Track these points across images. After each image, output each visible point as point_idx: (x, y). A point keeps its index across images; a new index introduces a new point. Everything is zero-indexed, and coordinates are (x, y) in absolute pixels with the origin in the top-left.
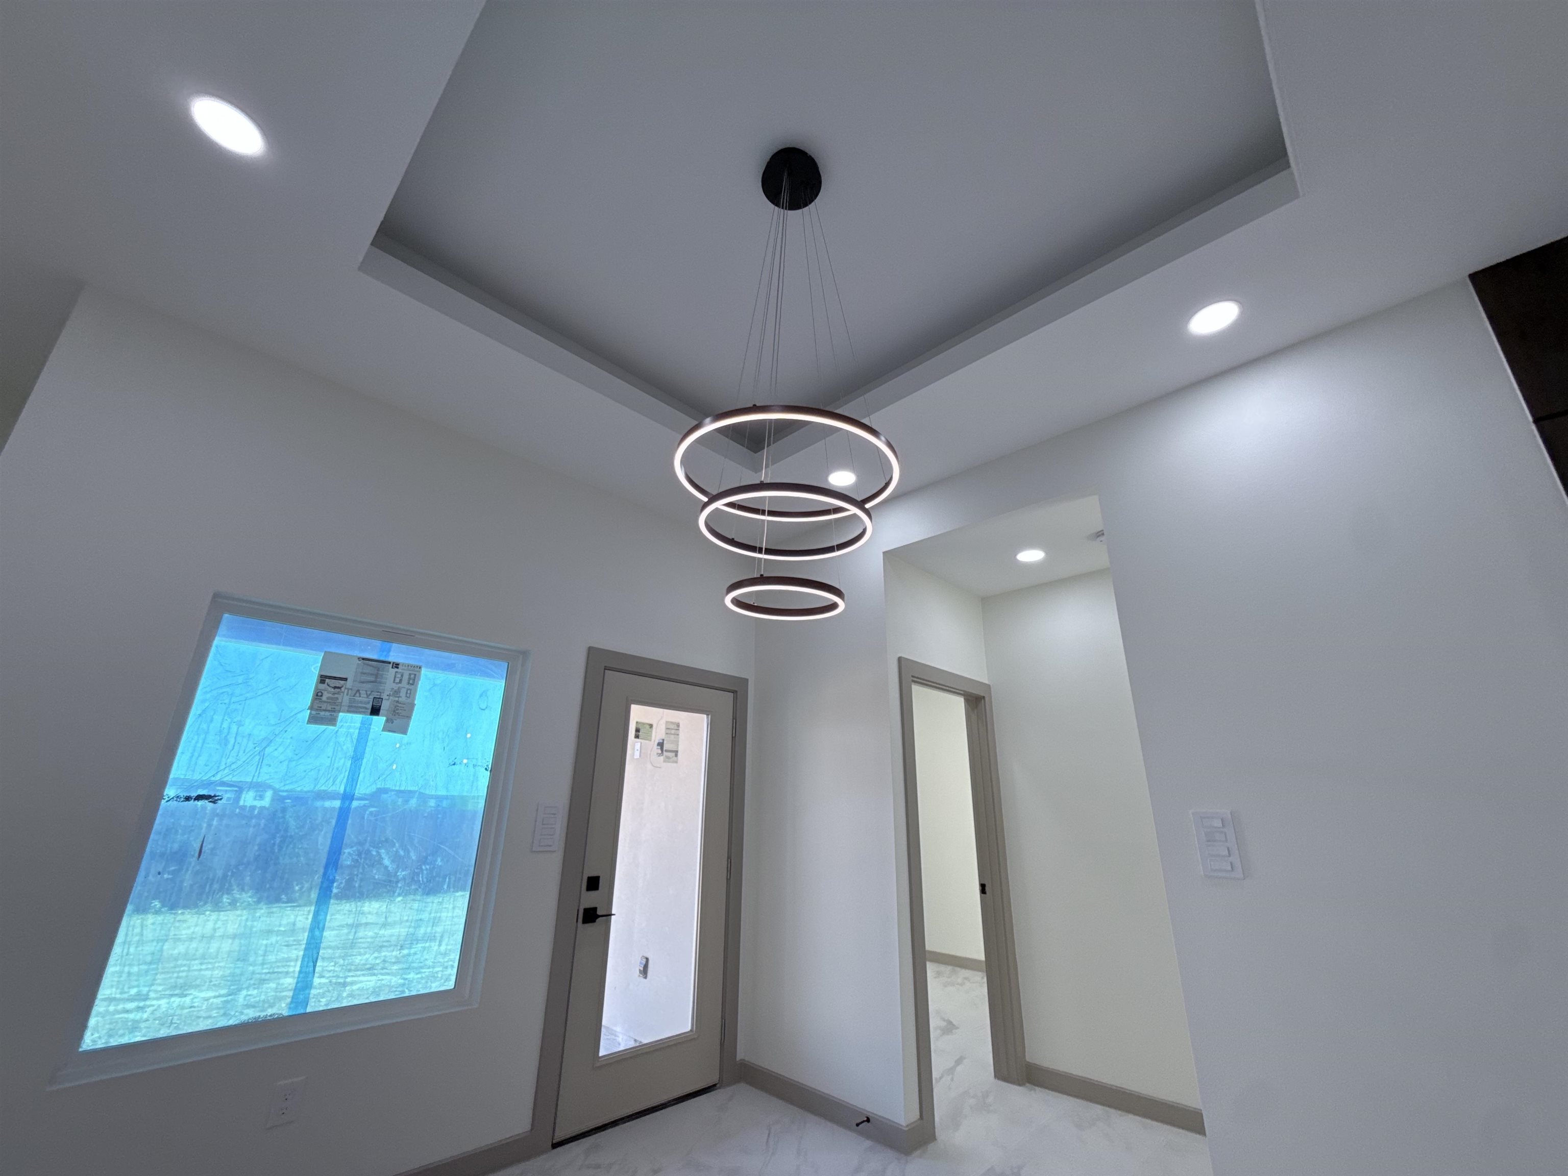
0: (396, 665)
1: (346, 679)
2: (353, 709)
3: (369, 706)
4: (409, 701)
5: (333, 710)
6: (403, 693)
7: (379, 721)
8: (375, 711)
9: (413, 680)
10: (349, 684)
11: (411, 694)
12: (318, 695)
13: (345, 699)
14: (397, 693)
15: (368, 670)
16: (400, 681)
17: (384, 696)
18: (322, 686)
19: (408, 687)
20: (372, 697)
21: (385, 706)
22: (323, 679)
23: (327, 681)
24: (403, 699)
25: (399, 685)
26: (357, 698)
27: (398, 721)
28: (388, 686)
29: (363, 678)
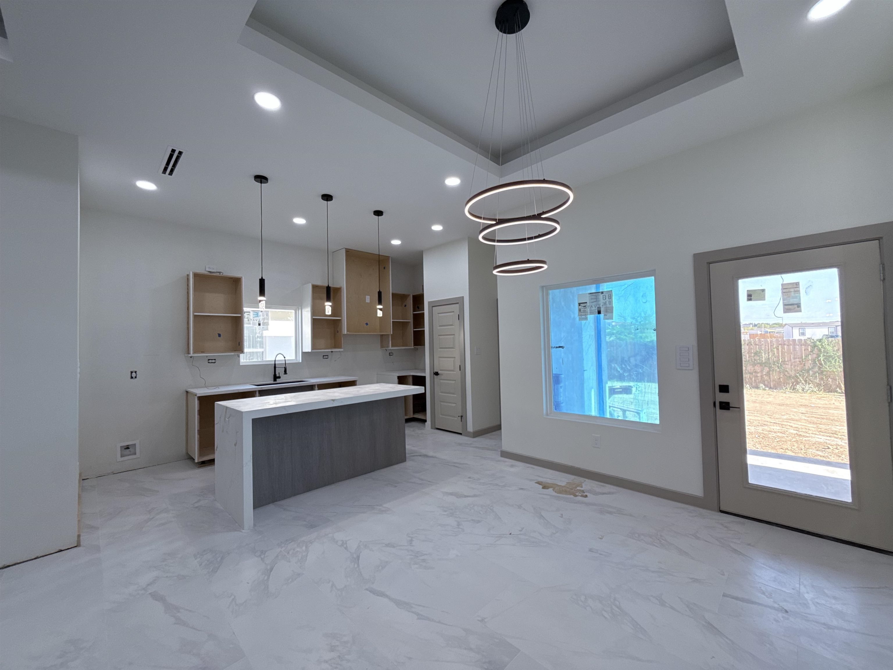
0: (602, 293)
1: (586, 303)
2: (591, 313)
3: (597, 311)
4: (611, 306)
5: (585, 315)
6: (608, 303)
7: (602, 315)
8: (599, 312)
9: (610, 297)
10: (588, 304)
11: (611, 303)
12: (580, 310)
13: (588, 310)
14: (605, 303)
15: (593, 297)
16: (606, 299)
17: (601, 306)
18: (580, 307)
19: (609, 300)
20: (597, 307)
21: (602, 310)
22: (580, 304)
24: (608, 306)
25: (605, 300)
26: (592, 309)
27: (609, 315)
28: (601, 302)
29: (592, 301)
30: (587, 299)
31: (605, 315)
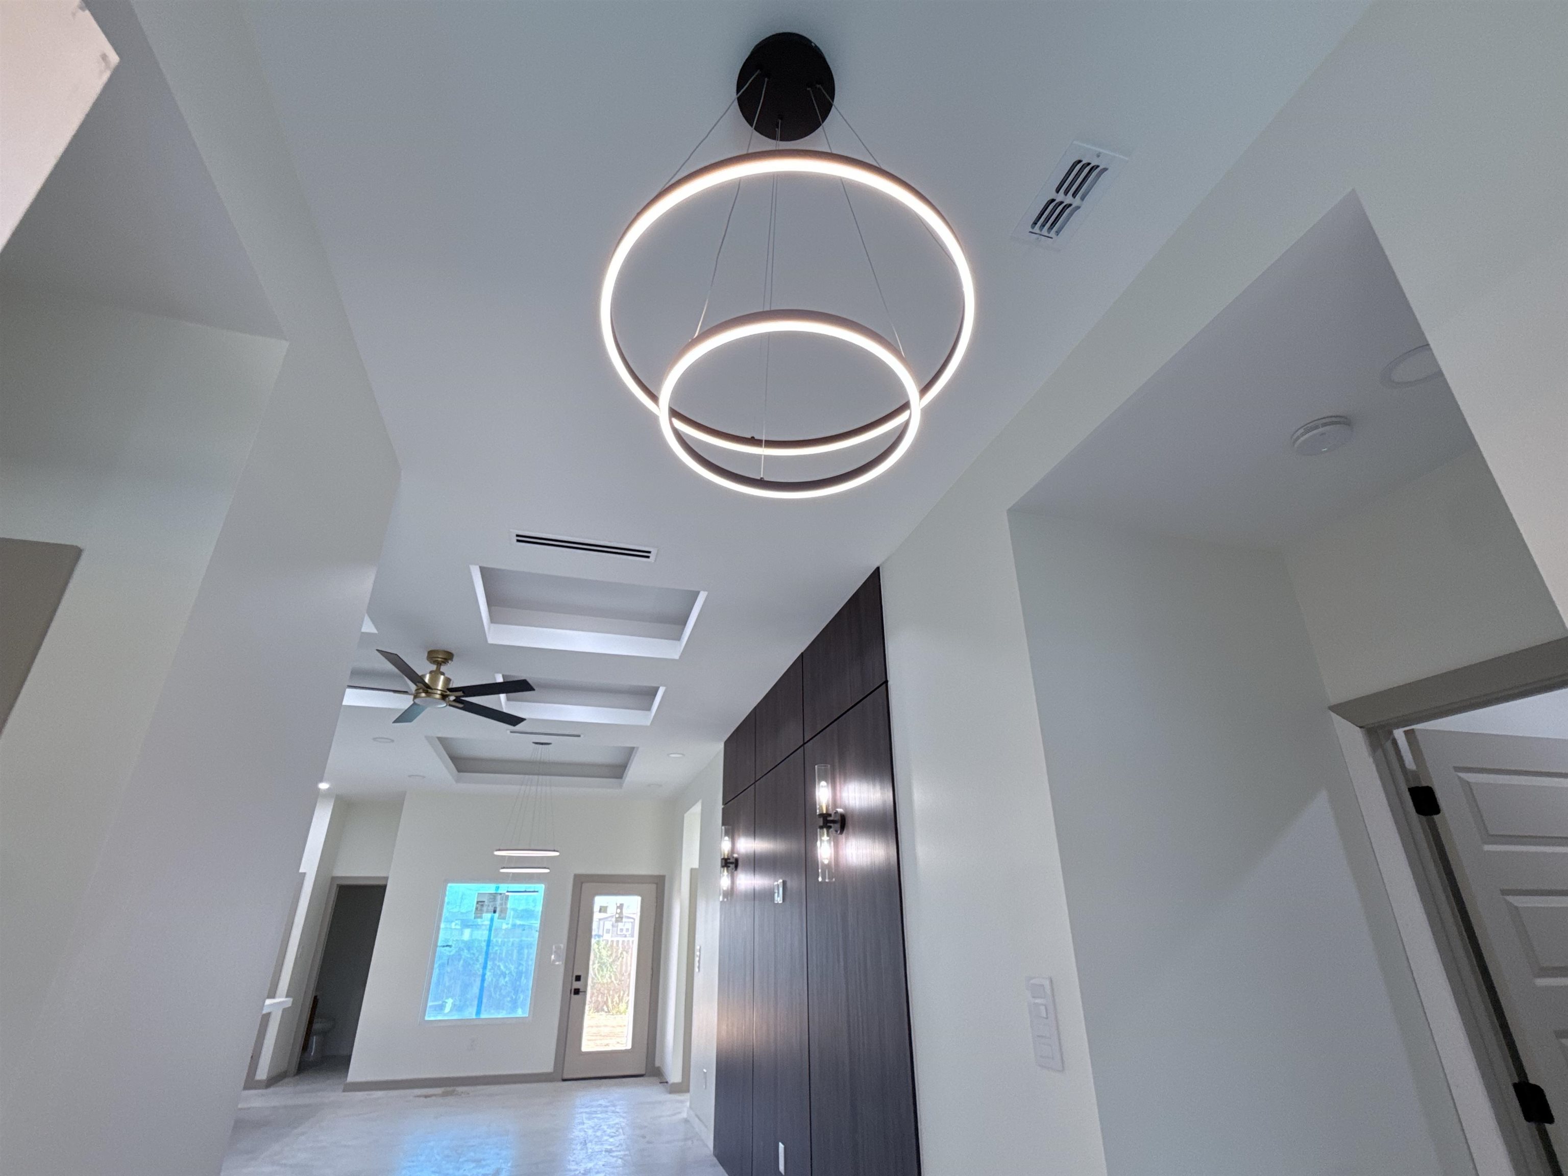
0: (501, 894)
1: (484, 902)
2: (488, 912)
3: (493, 911)
4: (506, 907)
5: (482, 914)
6: (504, 904)
7: (497, 915)
8: (495, 912)
9: (507, 898)
10: (486, 903)
11: (506, 904)
12: (477, 909)
13: (485, 908)
14: (501, 904)
15: (492, 897)
16: (502, 899)
17: (497, 906)
18: (478, 905)
19: (505, 901)
20: (493, 907)
21: (498, 910)
22: (478, 902)
23: (480, 903)
24: (504, 906)
25: (502, 901)
26: (489, 908)
27: (503, 915)
28: (499, 902)
29: (491, 900)
30: (485, 899)
31: (499, 916)
